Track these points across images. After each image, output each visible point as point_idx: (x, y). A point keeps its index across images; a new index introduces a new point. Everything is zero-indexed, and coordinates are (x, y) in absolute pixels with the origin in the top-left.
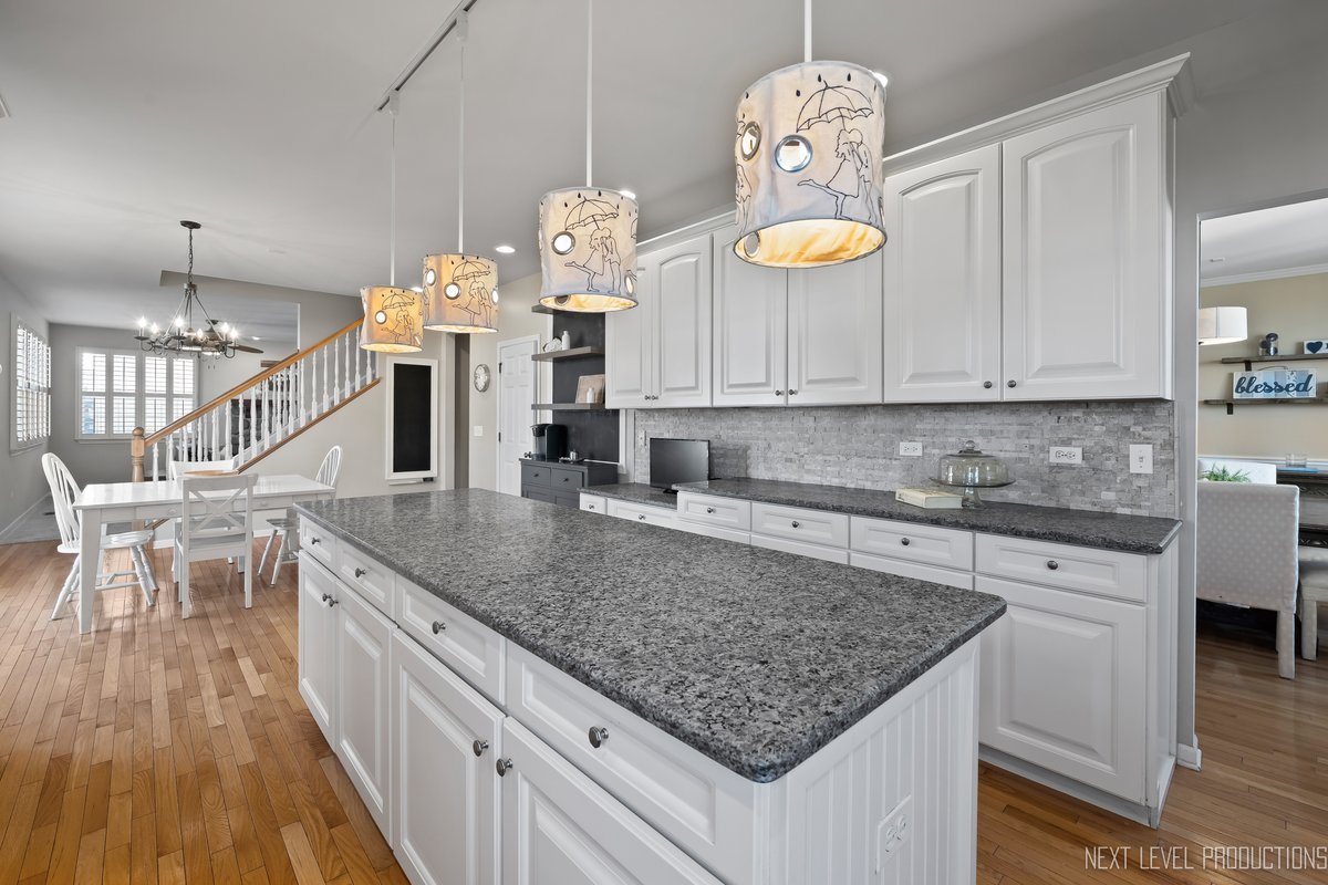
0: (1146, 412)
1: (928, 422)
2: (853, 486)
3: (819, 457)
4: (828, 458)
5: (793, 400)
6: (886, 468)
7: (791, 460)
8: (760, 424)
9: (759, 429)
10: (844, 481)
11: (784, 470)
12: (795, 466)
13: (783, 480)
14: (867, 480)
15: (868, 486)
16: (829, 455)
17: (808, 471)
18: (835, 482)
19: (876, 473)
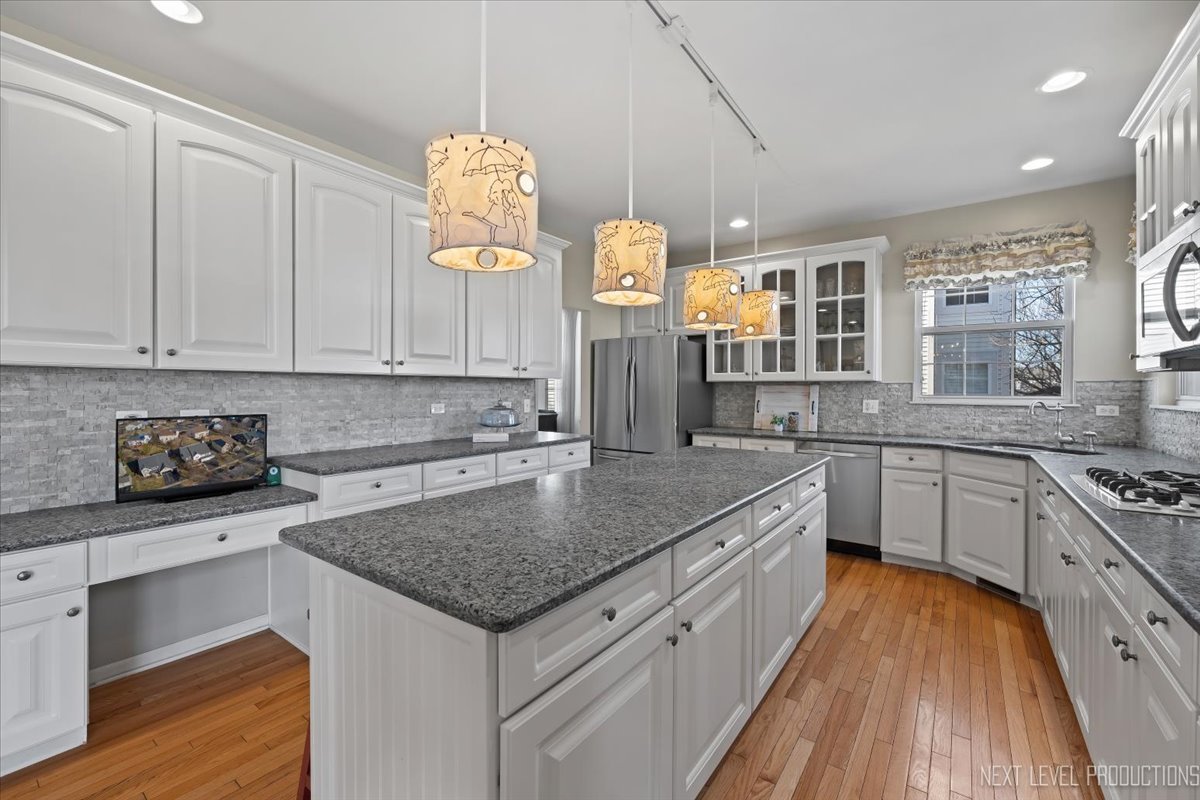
0: (528, 384)
1: (447, 390)
2: (397, 443)
3: (366, 422)
4: (375, 422)
5: (399, 370)
6: (422, 425)
7: (335, 429)
8: (292, 392)
9: (293, 398)
10: (389, 440)
11: (326, 440)
12: (339, 434)
13: (324, 450)
14: (408, 436)
15: (409, 440)
16: (376, 419)
17: (355, 437)
18: (382, 442)
19: (415, 429)
